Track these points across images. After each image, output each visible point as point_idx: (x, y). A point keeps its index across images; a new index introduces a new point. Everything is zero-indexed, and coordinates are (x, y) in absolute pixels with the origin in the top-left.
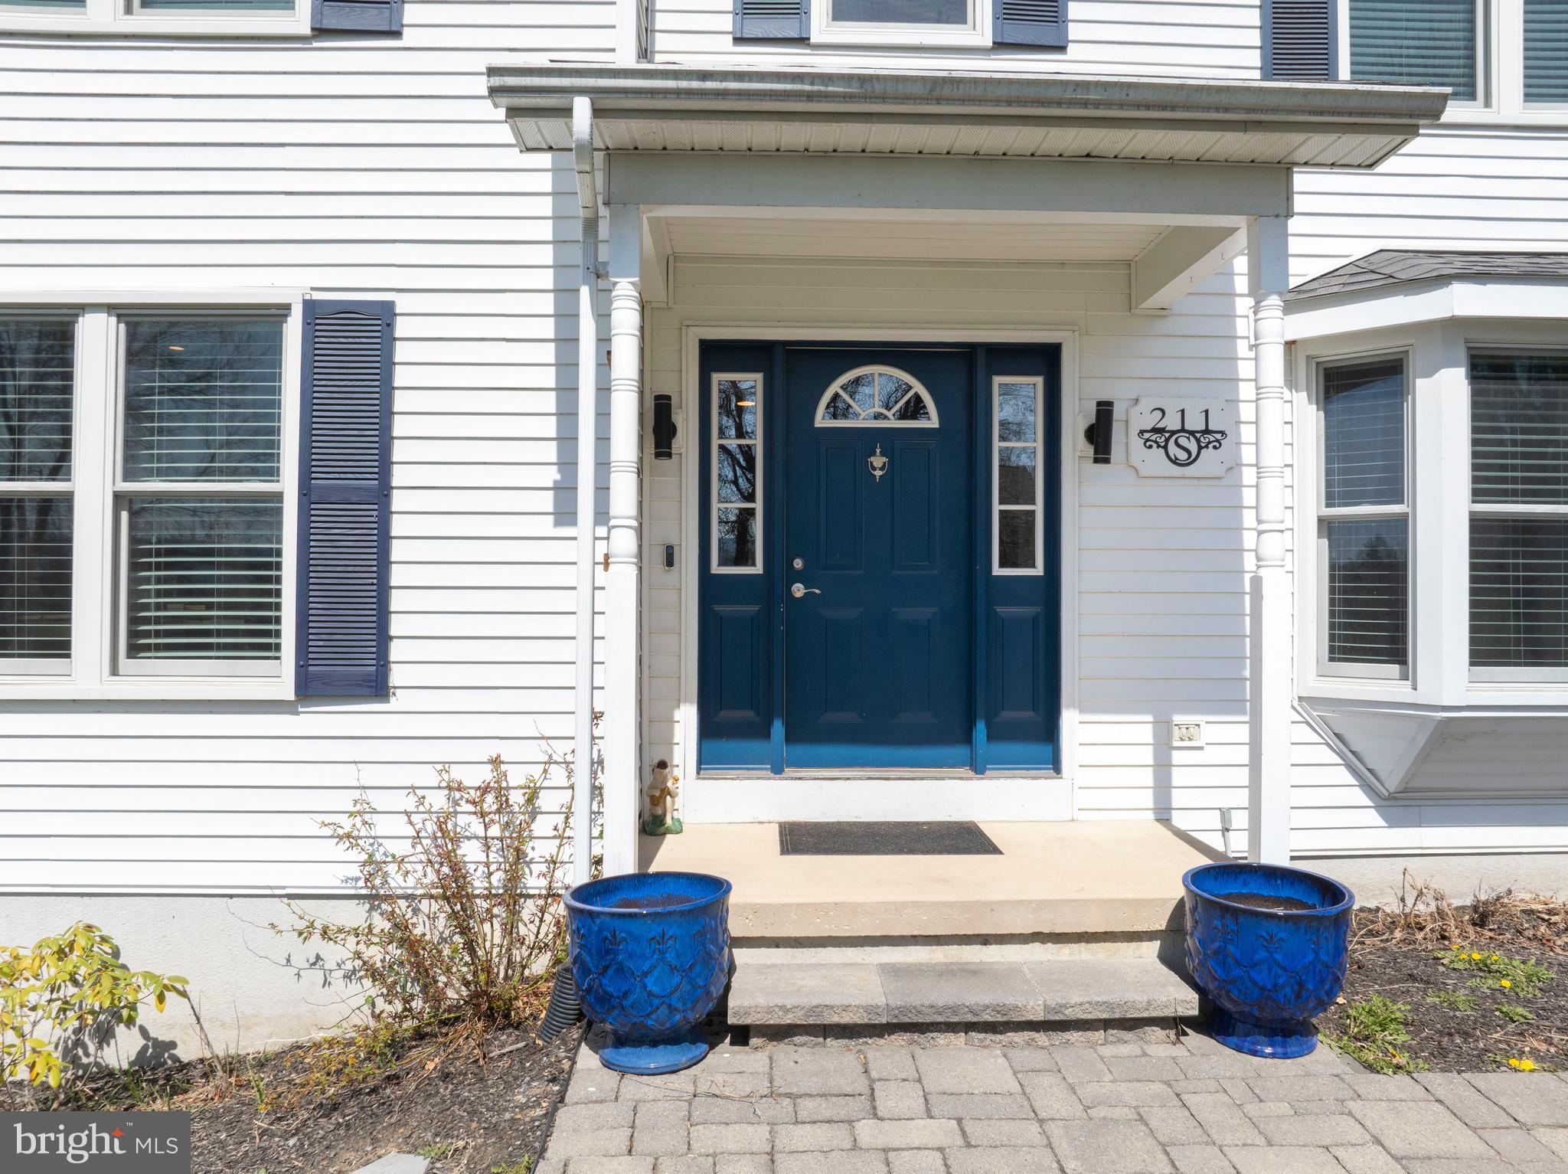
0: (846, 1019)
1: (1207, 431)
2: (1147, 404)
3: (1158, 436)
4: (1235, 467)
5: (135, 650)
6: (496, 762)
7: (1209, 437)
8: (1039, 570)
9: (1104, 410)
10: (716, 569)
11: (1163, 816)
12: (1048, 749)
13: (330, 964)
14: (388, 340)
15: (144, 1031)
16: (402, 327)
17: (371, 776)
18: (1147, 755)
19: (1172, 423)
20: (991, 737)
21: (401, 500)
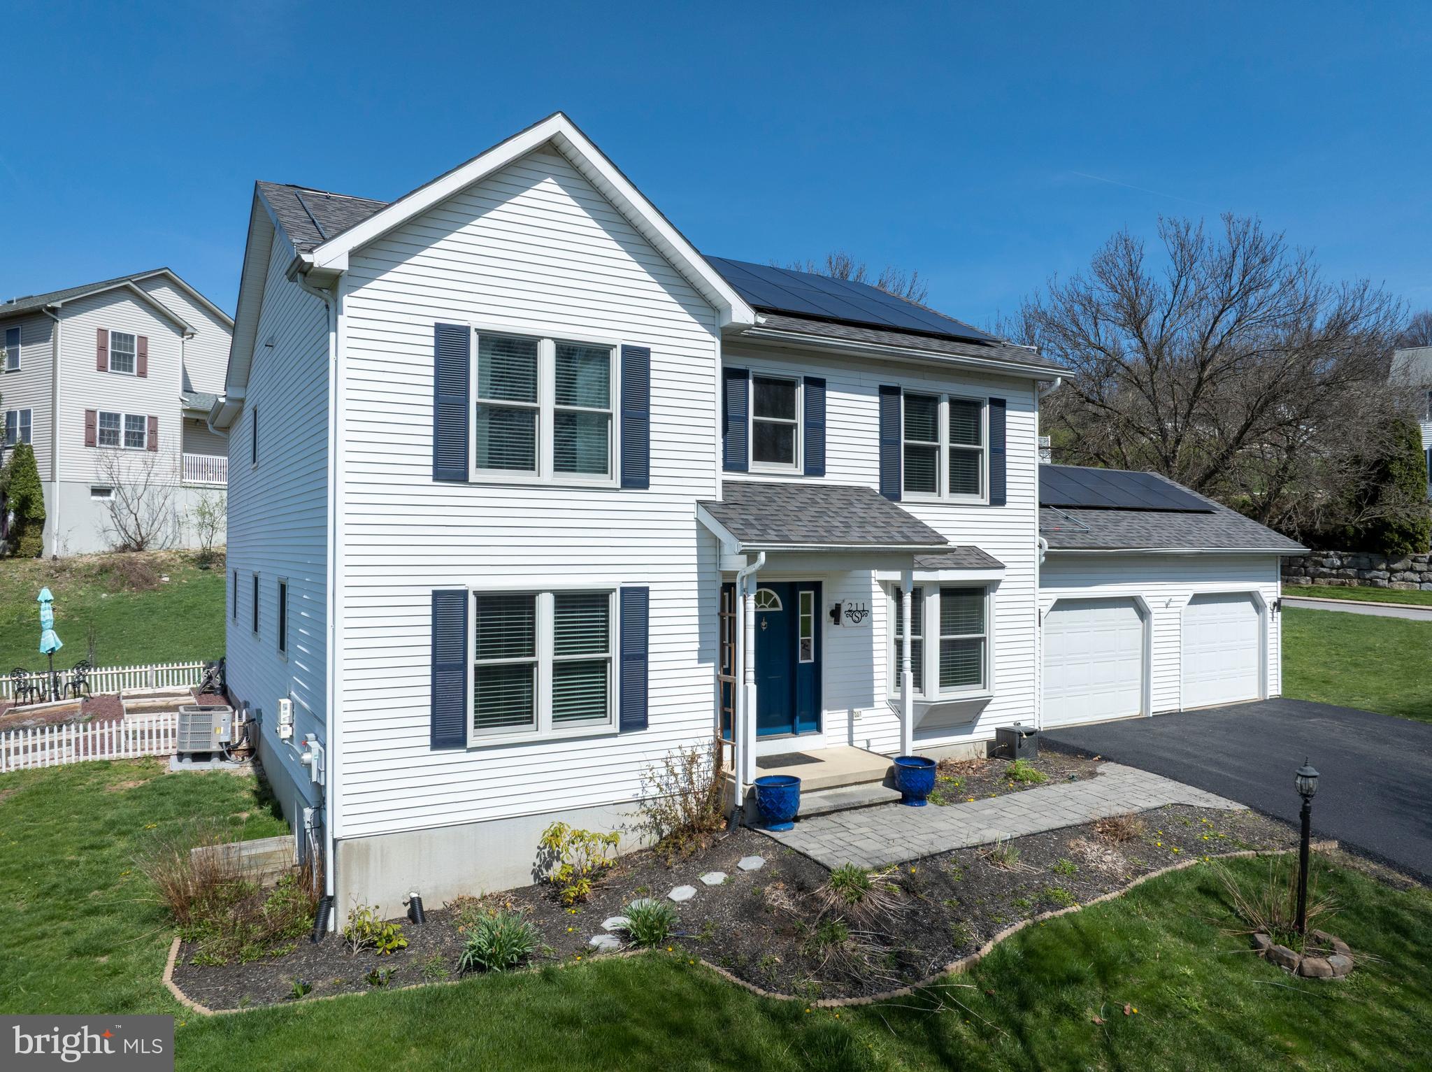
1: (863, 610)
2: (847, 602)
3: (851, 613)
4: (871, 622)
5: (564, 717)
6: (680, 748)
7: (864, 612)
8: (812, 660)
9: (838, 607)
11: (851, 743)
12: (815, 724)
13: (627, 827)
14: (647, 600)
16: (652, 595)
17: (650, 756)
18: (846, 723)
19: (854, 608)
20: (801, 721)
21: (651, 658)
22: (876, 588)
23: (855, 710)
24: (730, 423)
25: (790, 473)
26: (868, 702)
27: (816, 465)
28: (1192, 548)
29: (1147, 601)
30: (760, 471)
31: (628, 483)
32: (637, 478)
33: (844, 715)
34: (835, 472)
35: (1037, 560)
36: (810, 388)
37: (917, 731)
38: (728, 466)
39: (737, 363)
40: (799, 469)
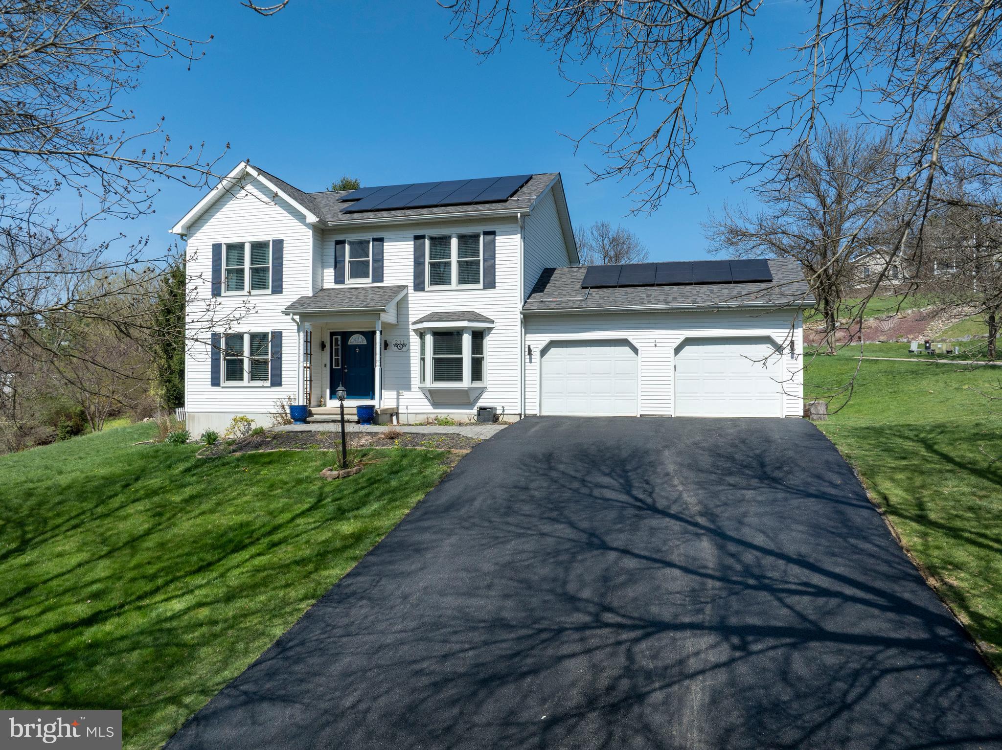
5: (252, 380)
10: (334, 367)
11: (398, 406)
12: (371, 394)
14: (282, 337)
16: (284, 335)
18: (396, 397)
21: (283, 359)
22: (412, 333)
23: (400, 391)
24: (337, 264)
25: (366, 282)
26: (408, 388)
27: (379, 276)
28: (662, 306)
29: (634, 342)
30: (351, 283)
31: (275, 292)
32: (278, 289)
33: (395, 393)
34: (390, 279)
35: (519, 317)
36: (376, 243)
37: (435, 404)
38: (336, 282)
39: (340, 237)
40: (370, 280)
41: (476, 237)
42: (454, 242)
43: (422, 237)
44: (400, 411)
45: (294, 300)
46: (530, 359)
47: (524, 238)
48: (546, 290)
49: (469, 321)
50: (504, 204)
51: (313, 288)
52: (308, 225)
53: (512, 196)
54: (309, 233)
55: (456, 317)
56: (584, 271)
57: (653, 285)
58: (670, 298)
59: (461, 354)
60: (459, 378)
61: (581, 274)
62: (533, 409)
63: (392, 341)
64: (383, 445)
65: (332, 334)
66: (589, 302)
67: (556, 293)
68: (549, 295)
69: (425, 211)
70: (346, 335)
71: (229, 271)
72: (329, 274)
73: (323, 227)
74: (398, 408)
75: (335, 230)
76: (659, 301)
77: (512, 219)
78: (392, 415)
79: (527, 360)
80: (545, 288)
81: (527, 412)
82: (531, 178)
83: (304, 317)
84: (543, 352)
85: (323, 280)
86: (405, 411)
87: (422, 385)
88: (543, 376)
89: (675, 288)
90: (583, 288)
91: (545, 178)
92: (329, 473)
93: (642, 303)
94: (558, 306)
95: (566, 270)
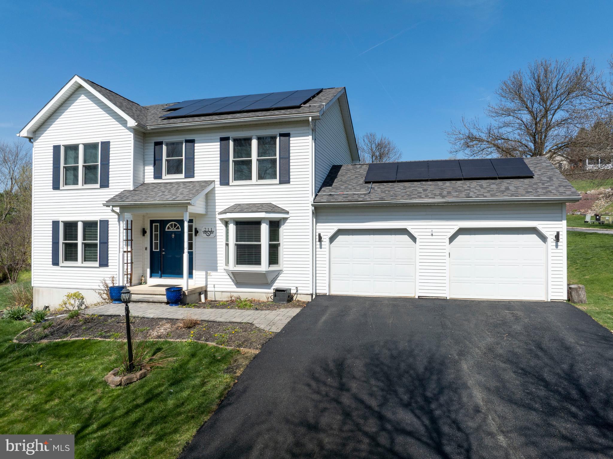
0: (134, 300)
1: (211, 231)
2: (203, 227)
3: (205, 232)
4: (216, 236)
5: (85, 261)
7: (212, 232)
10: (154, 250)
14: (108, 224)
15: (85, 305)
16: (110, 223)
18: (204, 276)
19: (207, 230)
21: (109, 243)
22: (218, 222)
23: (208, 272)
24: (156, 162)
25: (180, 177)
26: (215, 269)
27: (190, 173)
28: (438, 200)
29: (412, 231)
30: (167, 178)
31: (102, 186)
32: (105, 184)
33: (204, 273)
34: (199, 176)
35: (311, 209)
36: (188, 144)
37: (238, 284)
38: (155, 177)
39: (159, 139)
40: (183, 176)
41: (274, 138)
42: (254, 143)
43: (227, 139)
44: (208, 289)
45: (117, 193)
46: (321, 245)
47: (315, 139)
48: (334, 184)
49: (266, 212)
50: (298, 110)
51: (134, 182)
52: (129, 129)
53: (305, 103)
54: (131, 136)
55: (255, 209)
56: (366, 168)
57: (427, 181)
58: (445, 193)
59: (260, 241)
60: (258, 262)
61: (364, 171)
62: (323, 290)
63: (201, 229)
64: (179, 337)
65: (152, 222)
66: (373, 196)
67: (343, 187)
68: (337, 188)
69: (229, 116)
70: (163, 223)
71: (66, 169)
72: (150, 170)
73: (143, 130)
74: (206, 286)
75: (154, 133)
76: (435, 195)
77: (304, 122)
78: (200, 294)
79: (318, 246)
80: (333, 182)
81: (318, 292)
82: (321, 91)
83: (124, 208)
84: (332, 239)
85: (144, 176)
86: (213, 289)
87: (227, 268)
88: (332, 260)
89: (448, 183)
90: (366, 183)
91: (333, 91)
92: (112, 379)
93: (420, 197)
94: (344, 199)
95: (350, 167)
